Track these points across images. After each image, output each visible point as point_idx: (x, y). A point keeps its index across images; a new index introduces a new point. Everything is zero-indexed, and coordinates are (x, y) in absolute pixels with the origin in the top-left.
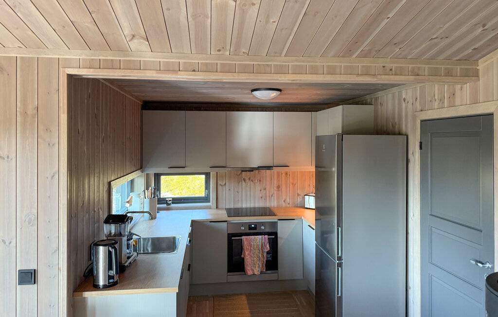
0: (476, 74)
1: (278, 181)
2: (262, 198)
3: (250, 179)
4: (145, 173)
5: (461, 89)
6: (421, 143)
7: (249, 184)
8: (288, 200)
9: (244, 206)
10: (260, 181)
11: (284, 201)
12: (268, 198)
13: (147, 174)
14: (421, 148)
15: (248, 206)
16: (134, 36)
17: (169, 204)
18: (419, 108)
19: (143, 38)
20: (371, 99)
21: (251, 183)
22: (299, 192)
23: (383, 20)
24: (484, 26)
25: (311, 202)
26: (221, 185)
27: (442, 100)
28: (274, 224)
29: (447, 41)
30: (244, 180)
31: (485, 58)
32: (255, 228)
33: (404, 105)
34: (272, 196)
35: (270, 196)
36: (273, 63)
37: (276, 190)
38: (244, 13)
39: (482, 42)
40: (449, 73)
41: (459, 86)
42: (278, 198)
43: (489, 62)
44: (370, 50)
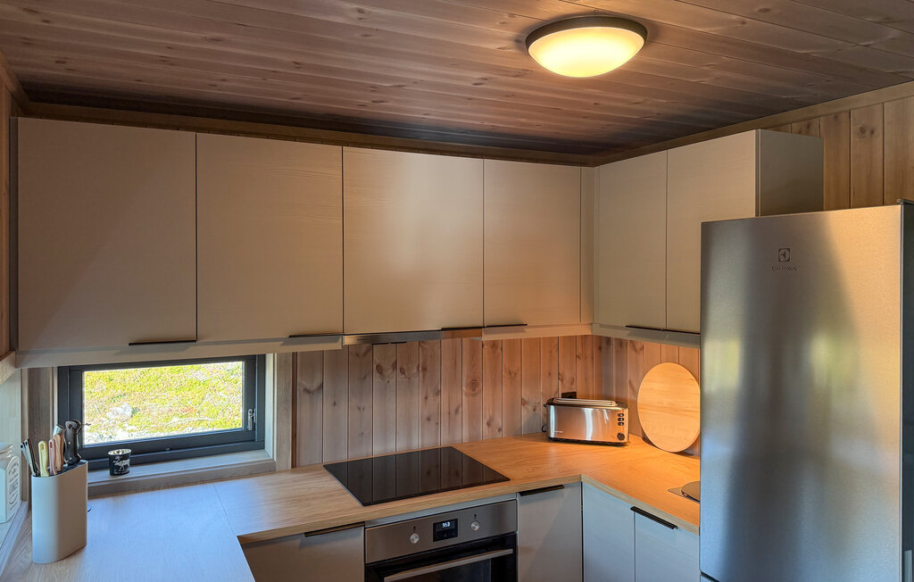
2: (429, 419)
3: (394, 366)
4: (25, 368)
7: (392, 381)
10: (424, 369)
11: (488, 424)
12: (445, 418)
13: (31, 371)
15: (391, 448)
17: (123, 471)
21: (401, 377)
26: (307, 391)
30: (380, 369)
32: (454, 531)
34: (457, 411)
35: (453, 412)
37: (467, 394)
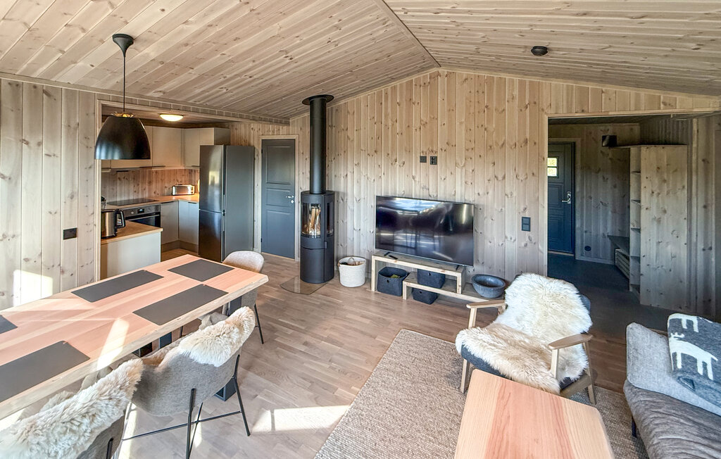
1: (150, 178)
3: (124, 178)
6: (262, 150)
8: (158, 192)
10: (134, 178)
11: (154, 193)
12: (140, 192)
14: (262, 153)
18: (261, 134)
21: (126, 181)
27: (273, 131)
31: (292, 118)
32: (143, 211)
33: (252, 131)
34: (144, 189)
37: (147, 185)
41: (282, 127)
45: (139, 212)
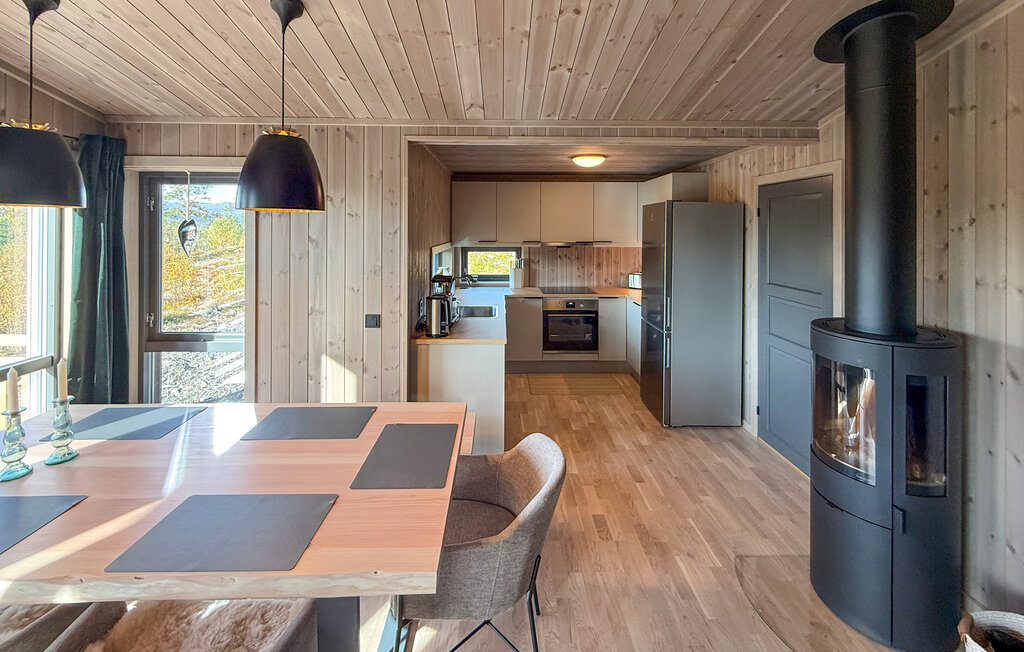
0: (815, 135)
1: (598, 258)
2: (579, 277)
3: (566, 257)
4: (453, 247)
5: (801, 151)
6: (759, 209)
7: (565, 262)
8: (610, 280)
9: (559, 285)
10: (578, 258)
11: (605, 281)
12: (586, 280)
13: (455, 248)
14: (759, 215)
15: (564, 285)
16: (472, 105)
18: (757, 174)
19: (479, 106)
20: (705, 166)
21: (568, 261)
22: (623, 271)
23: (711, 84)
24: (817, 86)
25: (636, 281)
26: (533, 261)
27: (781, 163)
28: (595, 303)
29: (781, 102)
30: (560, 257)
31: (824, 119)
32: (573, 306)
33: (741, 171)
36: (601, 127)
37: (596, 269)
38: (577, 81)
39: (818, 102)
40: (785, 135)
41: (799, 148)
42: (599, 278)
43: (829, 122)
44: (700, 114)
45: (568, 306)
